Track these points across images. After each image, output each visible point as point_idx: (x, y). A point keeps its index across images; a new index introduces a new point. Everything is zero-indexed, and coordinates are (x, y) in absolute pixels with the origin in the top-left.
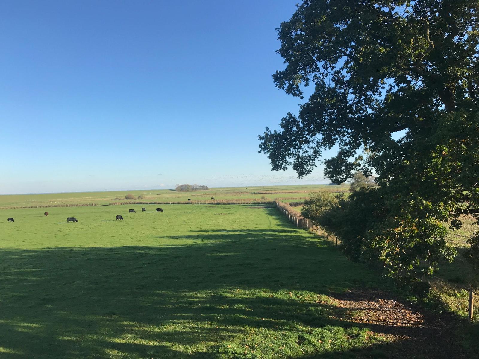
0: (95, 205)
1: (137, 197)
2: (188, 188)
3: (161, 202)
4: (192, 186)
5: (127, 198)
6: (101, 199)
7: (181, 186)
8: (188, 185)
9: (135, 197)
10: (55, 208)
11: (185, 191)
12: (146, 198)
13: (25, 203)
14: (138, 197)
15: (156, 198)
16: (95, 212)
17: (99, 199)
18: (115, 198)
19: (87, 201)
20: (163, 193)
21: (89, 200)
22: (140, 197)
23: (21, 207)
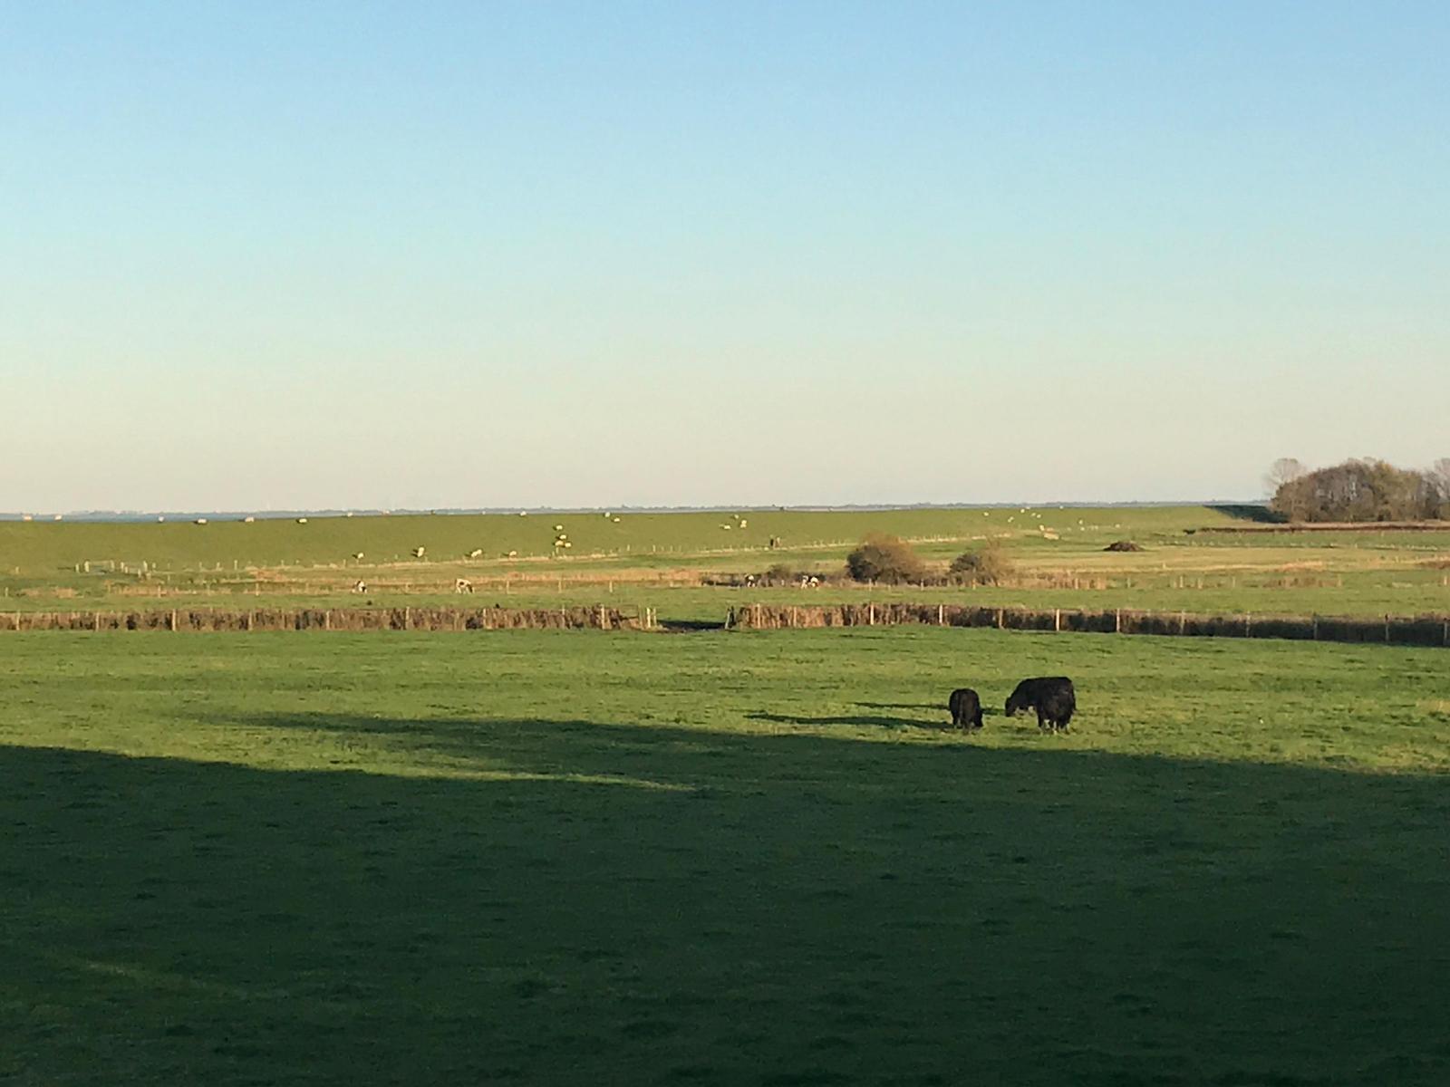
0: (616, 620)
1: (946, 565)
2: (1380, 496)
3: (1166, 613)
4: (1414, 479)
5: (859, 569)
6: (652, 574)
7: (1324, 478)
8: (1383, 472)
9: (928, 564)
10: (311, 632)
11: (1355, 520)
12: (1021, 576)
13: (70, 592)
14: (954, 568)
15: (1108, 577)
16: (628, 683)
17: (634, 574)
18: (766, 566)
19: (540, 583)
20: (1156, 537)
21: (555, 576)
22: (967, 564)
23: (55, 624)
